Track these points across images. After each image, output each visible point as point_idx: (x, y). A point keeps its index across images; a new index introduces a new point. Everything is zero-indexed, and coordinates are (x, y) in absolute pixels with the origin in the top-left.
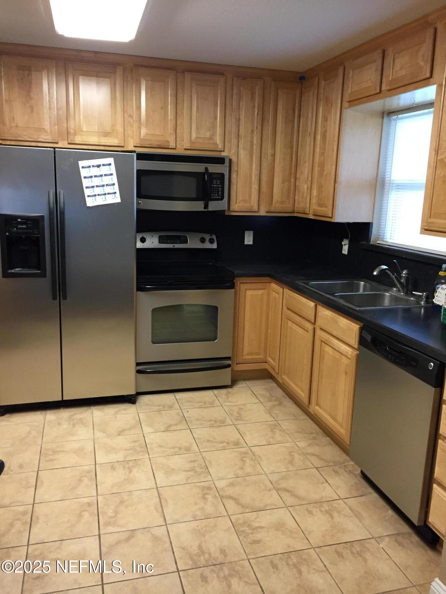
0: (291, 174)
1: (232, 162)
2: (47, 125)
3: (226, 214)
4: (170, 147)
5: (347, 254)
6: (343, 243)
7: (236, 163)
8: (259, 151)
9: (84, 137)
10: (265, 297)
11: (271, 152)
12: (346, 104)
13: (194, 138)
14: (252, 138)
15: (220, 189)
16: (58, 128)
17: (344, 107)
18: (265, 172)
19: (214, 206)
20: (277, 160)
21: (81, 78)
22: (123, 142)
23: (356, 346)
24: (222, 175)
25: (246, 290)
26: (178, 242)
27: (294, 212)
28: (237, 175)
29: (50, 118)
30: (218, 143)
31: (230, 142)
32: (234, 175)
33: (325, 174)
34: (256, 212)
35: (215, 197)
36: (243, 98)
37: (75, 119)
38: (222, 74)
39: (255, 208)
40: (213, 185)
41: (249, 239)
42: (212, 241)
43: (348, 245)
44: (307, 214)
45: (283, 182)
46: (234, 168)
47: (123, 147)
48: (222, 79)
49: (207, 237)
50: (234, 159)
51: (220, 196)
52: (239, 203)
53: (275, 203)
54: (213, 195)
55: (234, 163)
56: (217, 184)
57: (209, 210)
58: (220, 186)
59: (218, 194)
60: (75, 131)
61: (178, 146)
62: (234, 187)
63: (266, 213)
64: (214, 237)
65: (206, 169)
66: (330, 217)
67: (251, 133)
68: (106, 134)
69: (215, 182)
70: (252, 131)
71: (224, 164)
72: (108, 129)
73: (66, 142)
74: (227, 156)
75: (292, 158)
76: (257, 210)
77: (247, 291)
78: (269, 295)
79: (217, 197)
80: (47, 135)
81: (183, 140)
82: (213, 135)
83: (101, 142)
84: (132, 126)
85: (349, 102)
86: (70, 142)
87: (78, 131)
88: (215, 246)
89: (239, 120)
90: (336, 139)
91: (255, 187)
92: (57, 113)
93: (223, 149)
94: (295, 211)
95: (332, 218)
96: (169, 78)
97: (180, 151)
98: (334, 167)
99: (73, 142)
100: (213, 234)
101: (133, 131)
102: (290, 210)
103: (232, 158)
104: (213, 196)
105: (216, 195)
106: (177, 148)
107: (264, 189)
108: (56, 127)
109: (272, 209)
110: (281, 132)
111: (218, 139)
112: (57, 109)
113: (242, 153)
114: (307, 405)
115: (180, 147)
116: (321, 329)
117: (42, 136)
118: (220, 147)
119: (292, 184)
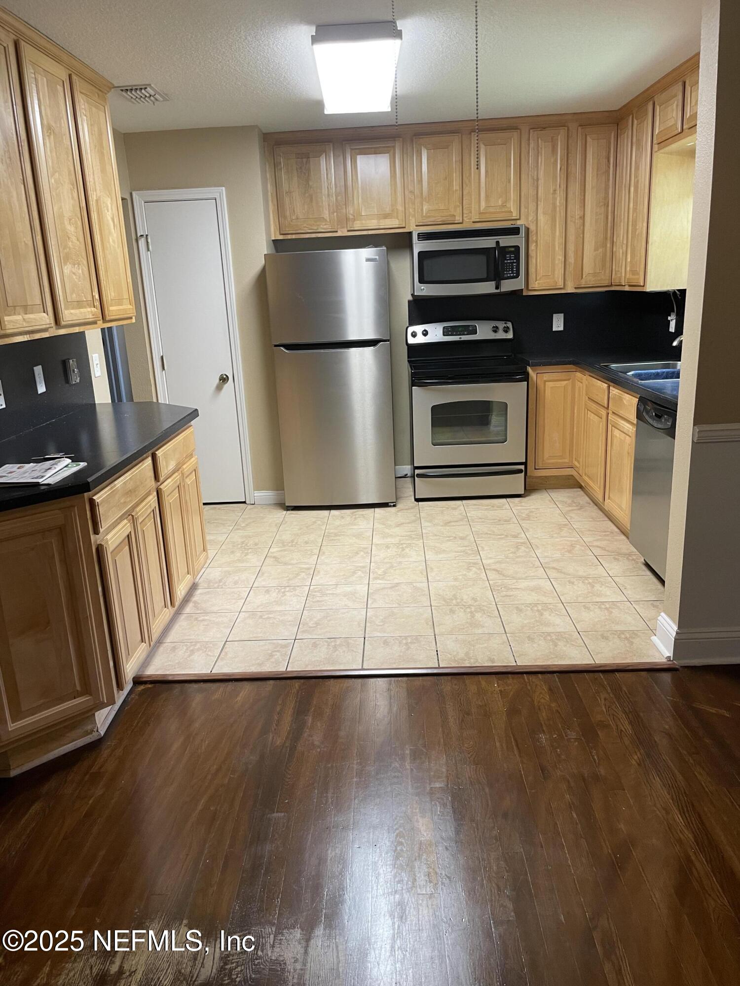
0: (606, 239)
1: (530, 231)
2: (326, 214)
3: (525, 294)
4: (456, 222)
5: (673, 331)
6: (669, 318)
7: (535, 231)
8: (563, 214)
9: (364, 222)
10: (570, 388)
11: (579, 213)
12: (656, 147)
13: (483, 208)
14: (555, 199)
15: (515, 264)
16: (337, 215)
17: (654, 150)
18: (571, 238)
19: (508, 286)
20: (587, 224)
21: (359, 157)
22: (404, 223)
23: (635, 422)
24: (517, 248)
25: (545, 381)
26: (466, 333)
27: (611, 285)
28: (537, 245)
29: (329, 205)
30: (512, 210)
31: (527, 208)
32: (532, 247)
33: (637, 233)
34: (561, 289)
35: (509, 275)
36: (542, 153)
37: (353, 203)
38: (516, 128)
39: (560, 284)
40: (506, 261)
41: (558, 324)
42: (506, 330)
43: (675, 320)
44: (623, 286)
45: (596, 249)
46: (532, 238)
47: (405, 227)
48: (515, 134)
49: (501, 325)
50: (532, 228)
51: (515, 273)
52: (540, 279)
53: (586, 277)
54: (506, 272)
55: (532, 232)
56: (510, 259)
57: (501, 291)
58: (515, 261)
59: (512, 271)
60: (354, 216)
61: (465, 219)
62: (532, 262)
63: (574, 289)
64: (510, 325)
65: (498, 243)
66: (641, 286)
67: (553, 194)
68: (386, 216)
69: (508, 257)
70: (555, 191)
71: (519, 234)
72: (388, 210)
73: (346, 230)
74: (523, 225)
75: (607, 218)
76: (562, 287)
77: (546, 383)
78: (573, 386)
79: (512, 275)
80: (326, 225)
81: (471, 212)
82: (506, 200)
83: (381, 224)
84: (414, 203)
85: (658, 144)
86: (349, 229)
87: (358, 216)
88: (510, 335)
89: (538, 179)
90: (647, 191)
91: (560, 257)
92: (336, 199)
93: (518, 217)
94: (613, 284)
95: (644, 286)
96: (453, 143)
97: (467, 226)
98: (645, 225)
99: (352, 229)
100: (508, 321)
101: (415, 209)
102: (606, 283)
103: (529, 227)
104: (507, 274)
105: (510, 272)
106: (464, 222)
107: (571, 259)
108: (335, 214)
109: (583, 283)
110: (592, 188)
111: (512, 207)
112: (336, 195)
113: (541, 217)
114: (602, 502)
115: (467, 220)
116: (613, 413)
117: (322, 226)
118: (515, 215)
119: (608, 249)
